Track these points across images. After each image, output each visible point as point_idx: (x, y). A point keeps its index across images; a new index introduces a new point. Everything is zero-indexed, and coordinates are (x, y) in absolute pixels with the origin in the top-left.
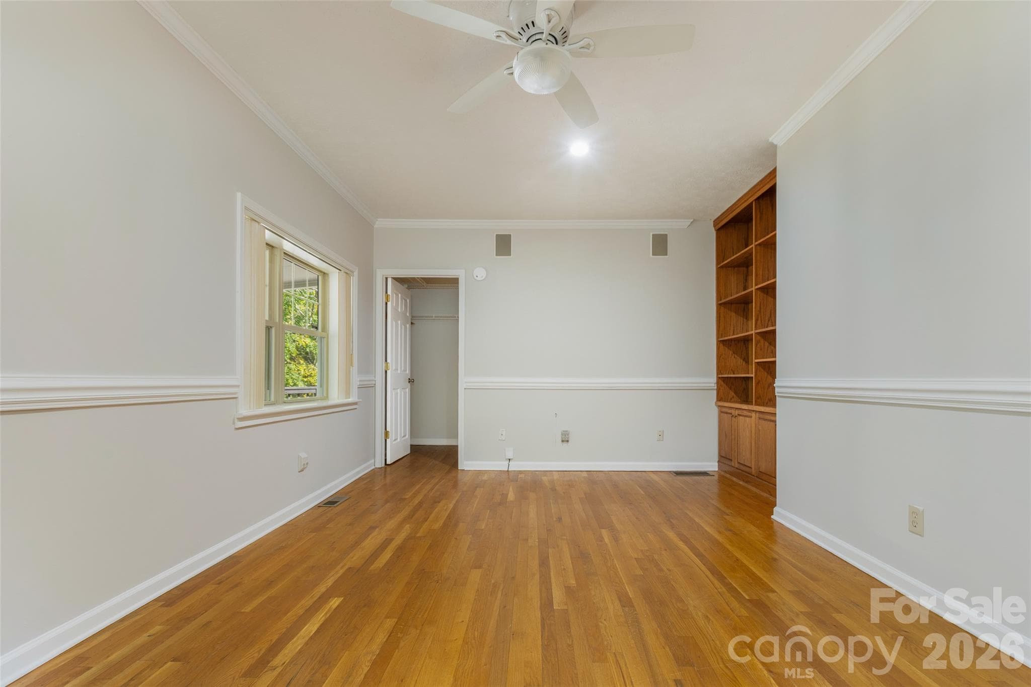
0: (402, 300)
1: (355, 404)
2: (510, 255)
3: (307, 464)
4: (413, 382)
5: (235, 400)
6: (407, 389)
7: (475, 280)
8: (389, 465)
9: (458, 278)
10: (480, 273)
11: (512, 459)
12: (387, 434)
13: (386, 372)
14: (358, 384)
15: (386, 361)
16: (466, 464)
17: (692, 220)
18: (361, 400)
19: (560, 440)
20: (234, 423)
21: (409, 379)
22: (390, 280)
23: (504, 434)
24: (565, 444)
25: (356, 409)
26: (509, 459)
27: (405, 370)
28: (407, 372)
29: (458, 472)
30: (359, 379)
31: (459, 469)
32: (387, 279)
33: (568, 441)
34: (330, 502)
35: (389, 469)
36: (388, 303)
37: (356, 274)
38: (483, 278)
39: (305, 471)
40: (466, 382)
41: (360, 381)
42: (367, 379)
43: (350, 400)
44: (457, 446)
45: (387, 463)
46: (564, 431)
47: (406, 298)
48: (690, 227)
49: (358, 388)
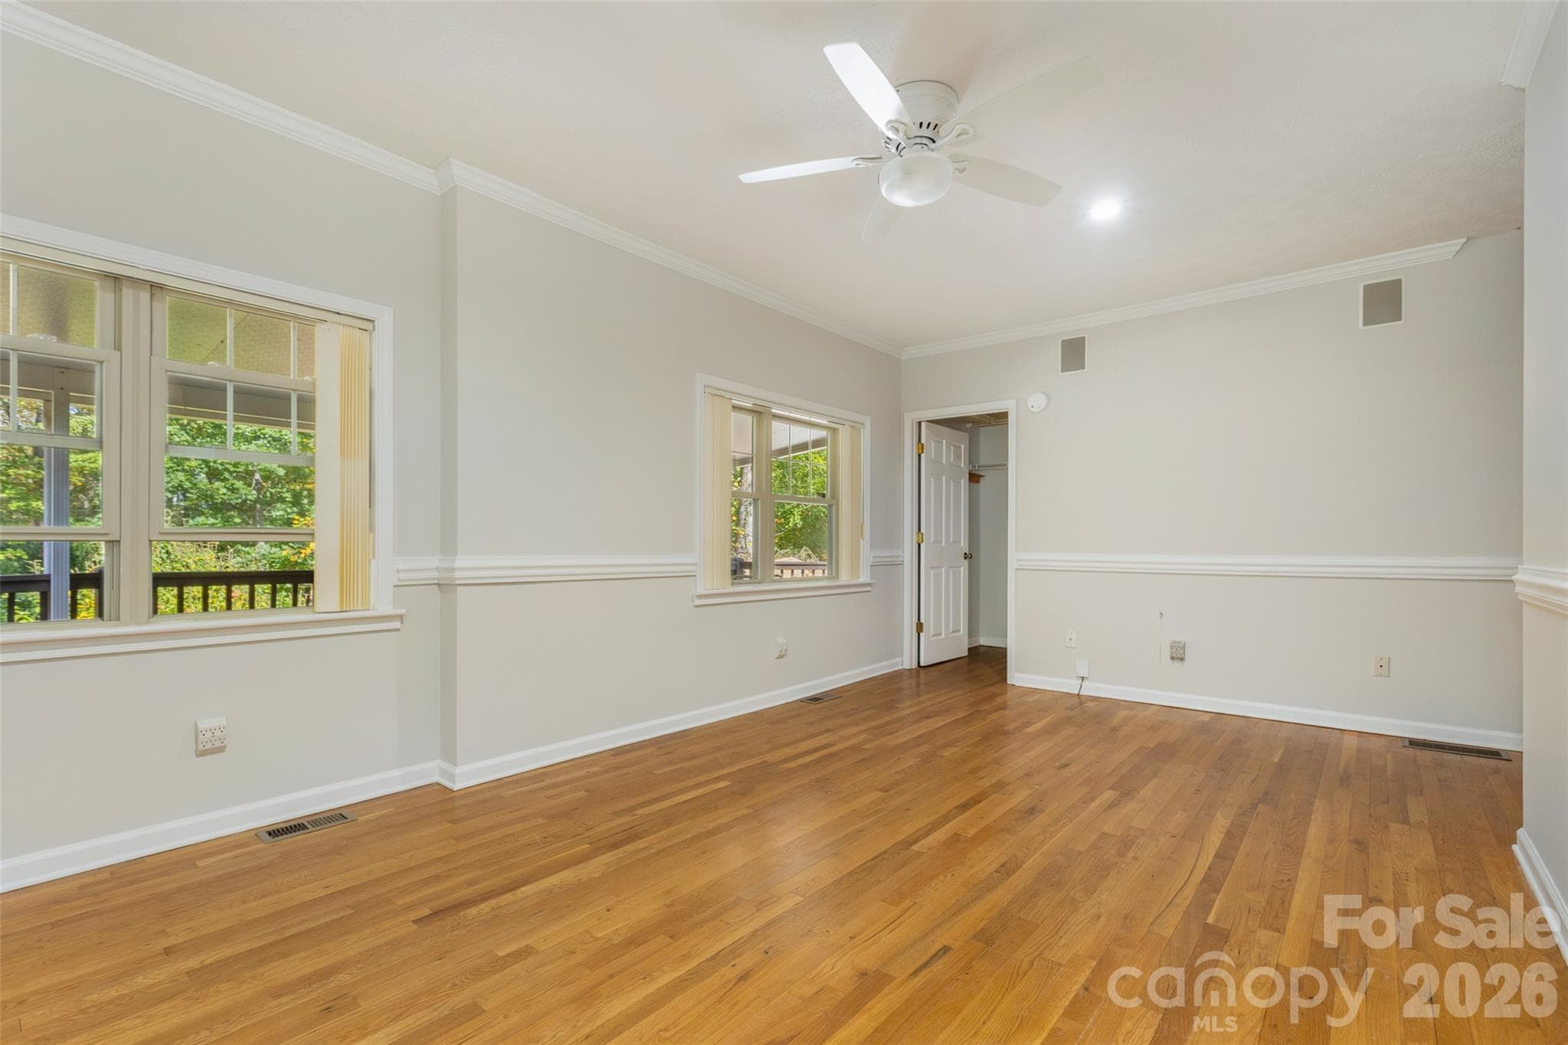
0: (948, 447)
1: (869, 585)
2: (1084, 368)
3: (786, 650)
4: (971, 558)
5: (693, 578)
6: (962, 568)
7: (1032, 412)
8: (922, 667)
9: (1007, 412)
10: (1036, 401)
11: (1087, 678)
12: (920, 627)
13: (919, 545)
14: (872, 560)
15: (919, 530)
16: (1018, 676)
17: (1465, 240)
18: (874, 581)
19: (1168, 656)
20: (693, 601)
21: (965, 554)
22: (923, 425)
23: (1074, 637)
24: (1177, 664)
25: (869, 591)
26: (1083, 678)
27: (957, 542)
28: (962, 544)
29: (1006, 687)
30: (872, 556)
31: (1008, 682)
32: (920, 423)
33: (1182, 659)
34: (815, 699)
35: (922, 672)
36: (922, 455)
37: (868, 425)
38: (1042, 408)
39: (784, 658)
40: (1017, 560)
41: (874, 557)
42: (889, 554)
43: (861, 580)
44: (1006, 649)
45: (922, 664)
46: (1174, 642)
47: (958, 445)
48: (1459, 253)
49: (872, 566)
